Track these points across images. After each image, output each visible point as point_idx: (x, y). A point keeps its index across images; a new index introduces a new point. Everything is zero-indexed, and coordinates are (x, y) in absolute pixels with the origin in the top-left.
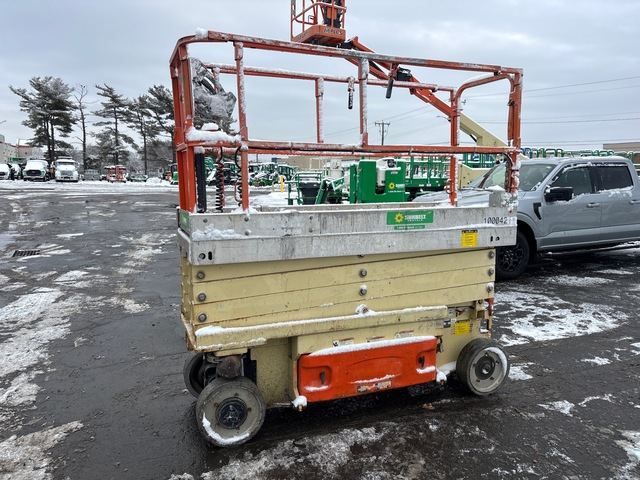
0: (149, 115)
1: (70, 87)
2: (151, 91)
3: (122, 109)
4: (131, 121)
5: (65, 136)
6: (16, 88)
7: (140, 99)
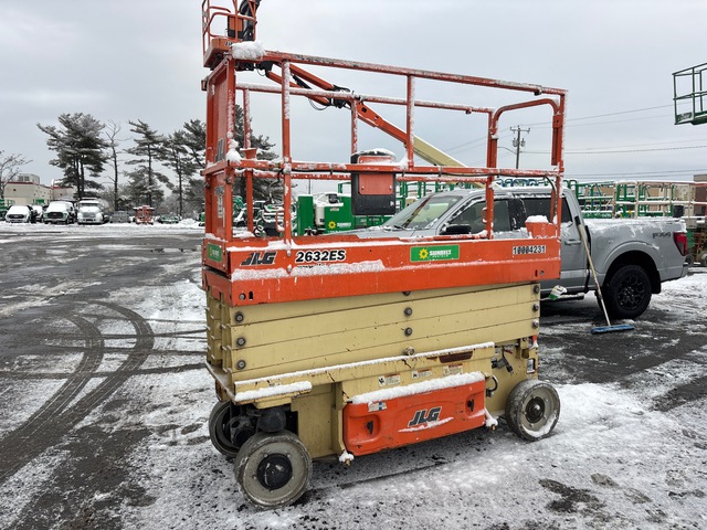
0: (185, 152)
1: (100, 123)
2: (187, 126)
3: (156, 146)
4: (166, 158)
5: (96, 176)
6: (44, 126)
7: (176, 134)
